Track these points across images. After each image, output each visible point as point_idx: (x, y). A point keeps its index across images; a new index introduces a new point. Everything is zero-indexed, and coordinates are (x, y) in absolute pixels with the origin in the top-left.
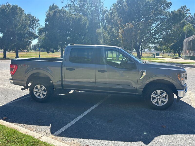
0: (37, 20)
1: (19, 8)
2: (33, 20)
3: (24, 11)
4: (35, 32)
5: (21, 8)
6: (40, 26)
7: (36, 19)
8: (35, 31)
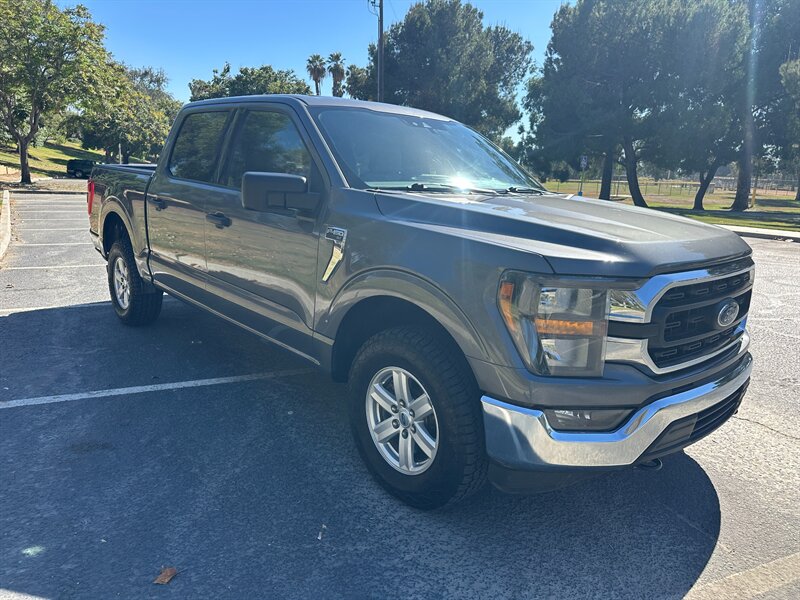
0: (525, 48)
1: (468, 7)
2: (511, 50)
3: (481, 16)
4: (513, 97)
5: (474, 7)
6: (537, 71)
7: (523, 42)
8: (515, 93)
